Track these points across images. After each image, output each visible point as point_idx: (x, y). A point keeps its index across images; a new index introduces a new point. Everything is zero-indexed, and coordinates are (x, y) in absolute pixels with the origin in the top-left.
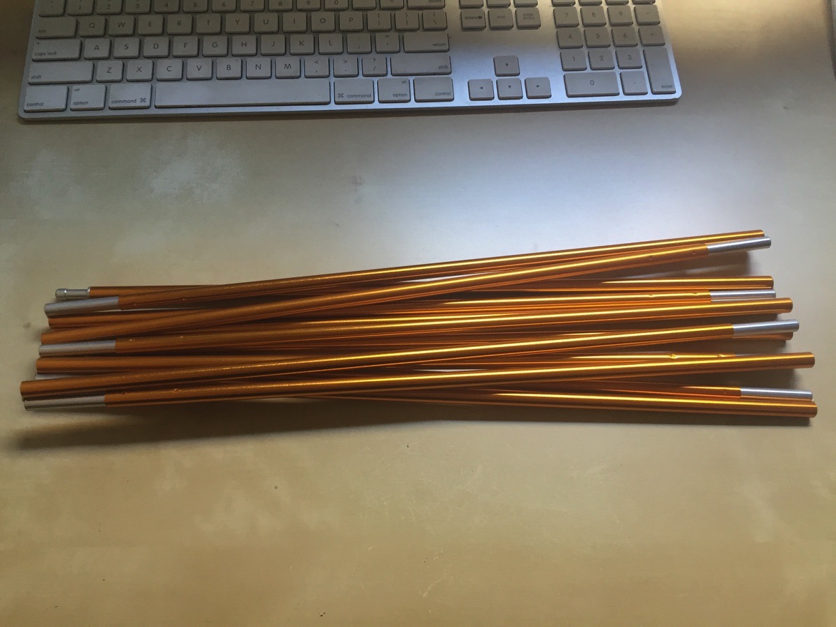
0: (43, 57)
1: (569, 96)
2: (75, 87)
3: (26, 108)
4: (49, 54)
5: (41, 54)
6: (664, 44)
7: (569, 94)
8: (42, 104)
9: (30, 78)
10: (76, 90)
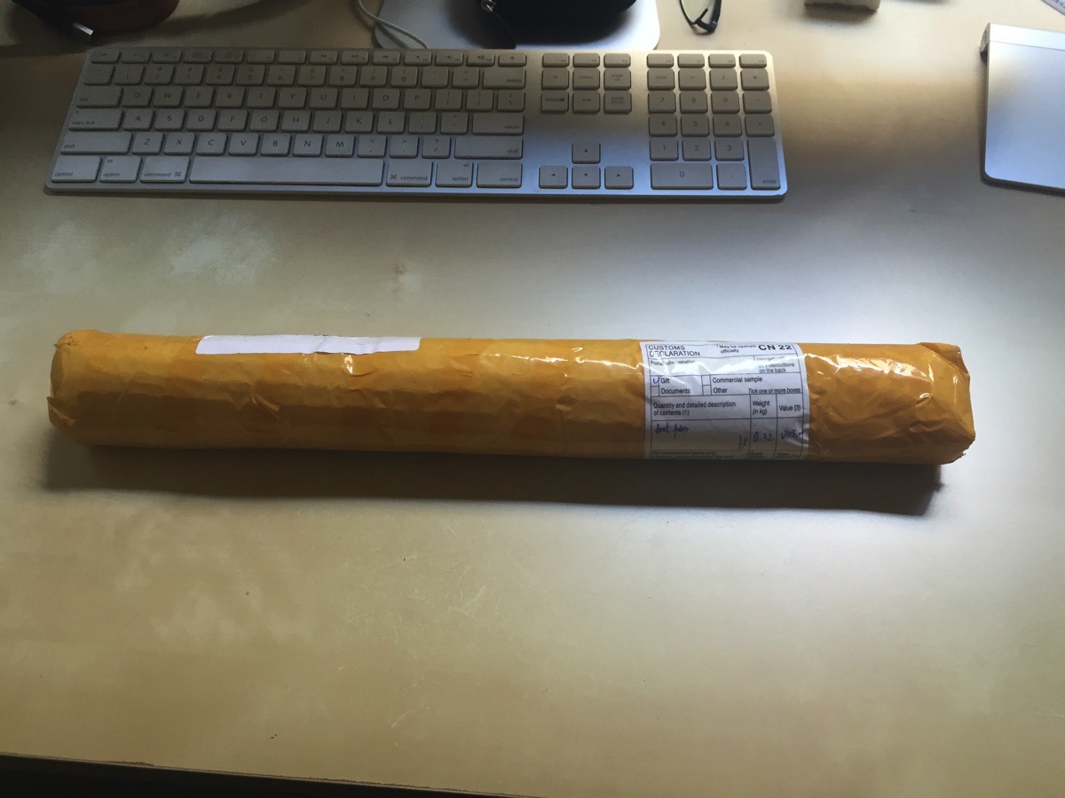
0: (80, 126)
1: (653, 188)
2: (109, 158)
3: (54, 178)
4: (87, 123)
5: (78, 123)
6: (773, 135)
7: (654, 185)
8: (71, 174)
9: (63, 146)
10: (109, 161)
